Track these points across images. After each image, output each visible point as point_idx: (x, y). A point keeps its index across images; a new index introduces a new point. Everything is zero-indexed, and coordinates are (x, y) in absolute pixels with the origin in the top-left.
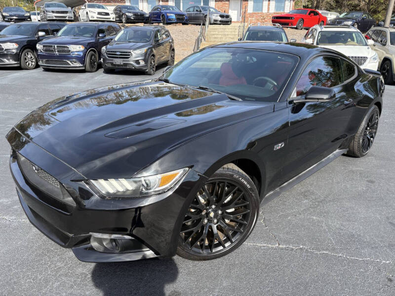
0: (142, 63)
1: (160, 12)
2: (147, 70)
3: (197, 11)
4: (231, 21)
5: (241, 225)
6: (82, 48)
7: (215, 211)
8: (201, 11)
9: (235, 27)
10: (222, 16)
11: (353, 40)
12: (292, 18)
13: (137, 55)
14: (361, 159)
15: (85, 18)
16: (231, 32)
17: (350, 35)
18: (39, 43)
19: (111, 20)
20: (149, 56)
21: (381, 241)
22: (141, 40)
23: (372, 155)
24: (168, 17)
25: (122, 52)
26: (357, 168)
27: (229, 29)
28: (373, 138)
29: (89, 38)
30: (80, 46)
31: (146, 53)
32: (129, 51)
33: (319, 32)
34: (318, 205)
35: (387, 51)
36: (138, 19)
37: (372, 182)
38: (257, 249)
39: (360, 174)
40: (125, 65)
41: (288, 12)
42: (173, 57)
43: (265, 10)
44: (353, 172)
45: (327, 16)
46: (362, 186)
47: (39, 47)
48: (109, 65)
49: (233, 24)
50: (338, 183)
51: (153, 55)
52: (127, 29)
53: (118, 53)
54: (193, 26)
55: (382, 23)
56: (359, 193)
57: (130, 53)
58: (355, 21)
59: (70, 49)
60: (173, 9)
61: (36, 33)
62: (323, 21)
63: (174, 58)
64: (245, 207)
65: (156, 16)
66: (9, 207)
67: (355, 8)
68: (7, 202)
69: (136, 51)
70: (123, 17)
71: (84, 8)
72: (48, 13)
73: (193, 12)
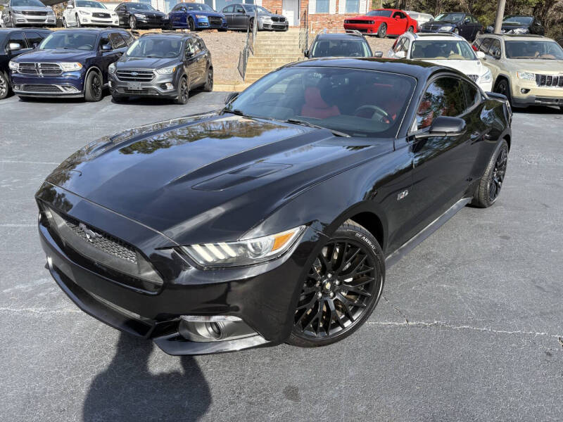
0: (170, 87)
1: (186, 13)
2: (177, 98)
3: (239, 11)
4: (287, 26)
5: (363, 297)
6: (77, 67)
7: (331, 281)
8: (244, 12)
9: (293, 34)
10: (274, 19)
11: (457, 52)
12: (371, 21)
13: (161, 76)
14: (488, 210)
15: (73, 21)
16: (289, 41)
17: (452, 45)
18: (13, 59)
19: (113, 24)
20: (178, 77)
21: (530, 309)
22: (165, 55)
23: (501, 204)
24: (197, 19)
25: (140, 72)
26: (486, 222)
27: (285, 37)
28: (501, 182)
29: (89, 52)
30: (76, 63)
31: (175, 74)
32: (150, 70)
33: (413, 42)
34: (446, 270)
35: (502, 67)
36: (154, 23)
37: (507, 238)
38: (382, 329)
39: (491, 228)
40: (146, 90)
41: (364, 13)
42: (211, 78)
43: (332, 11)
44: (481, 226)
45: (416, 19)
46: (495, 245)
47: (13, 65)
48: (122, 92)
49: (290, 30)
50: (466, 241)
51: (185, 76)
52: (143, 39)
53: (134, 74)
54: (235, 33)
55: (491, 28)
56: (493, 252)
57: (152, 73)
58: (455, 26)
59: (61, 68)
60: (204, 9)
61: (7, 45)
62: (412, 26)
63: (212, 80)
64: (369, 274)
65: (179, 18)
66: (32, 295)
67: (452, 8)
68: (27, 289)
69: (160, 71)
70: (131, 19)
71: (72, 6)
72: (17, 15)
73: (231, 13)
